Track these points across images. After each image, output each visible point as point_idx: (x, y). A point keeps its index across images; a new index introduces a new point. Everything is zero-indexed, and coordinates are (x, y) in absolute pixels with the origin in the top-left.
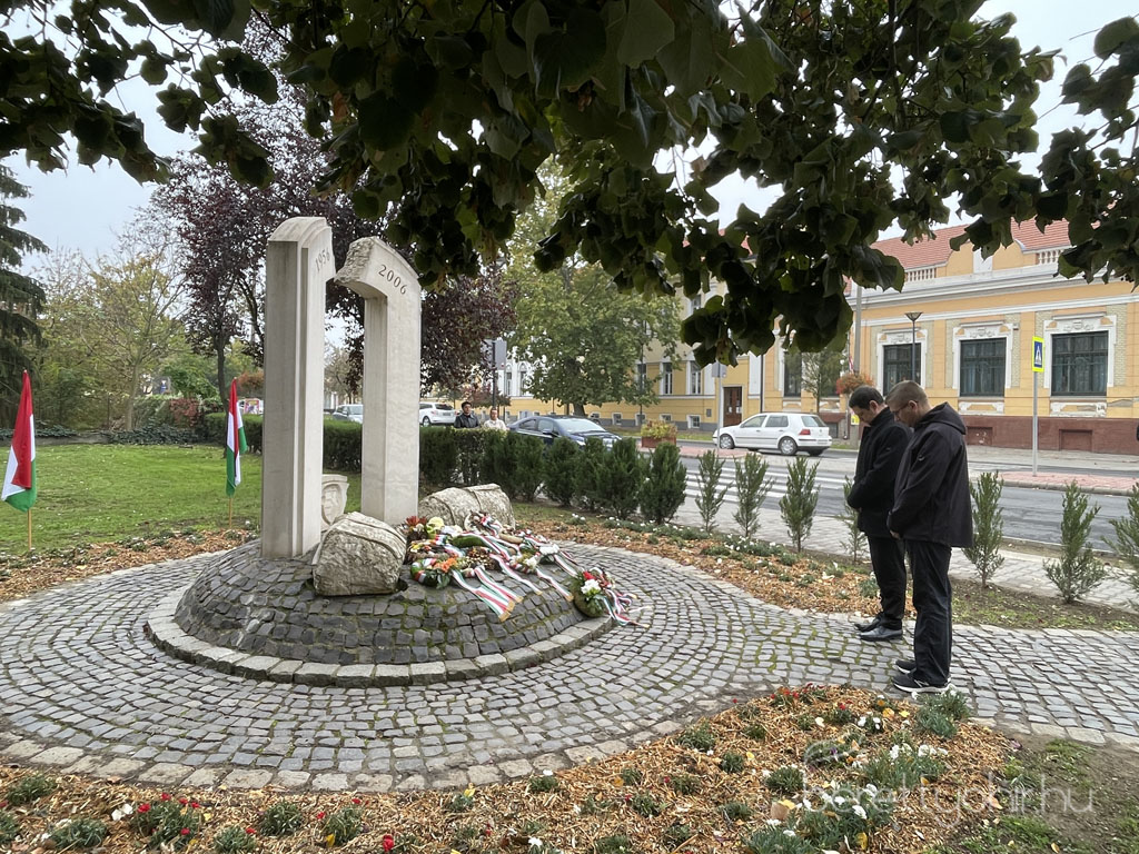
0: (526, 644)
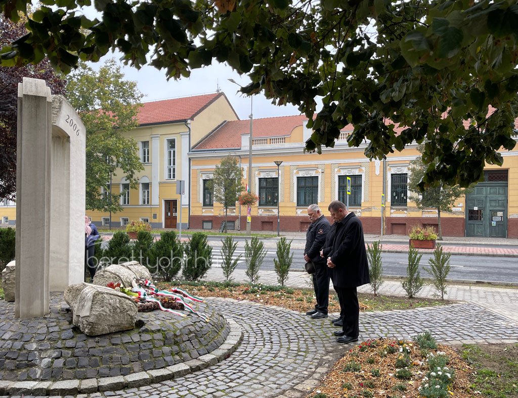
0: (217, 347)
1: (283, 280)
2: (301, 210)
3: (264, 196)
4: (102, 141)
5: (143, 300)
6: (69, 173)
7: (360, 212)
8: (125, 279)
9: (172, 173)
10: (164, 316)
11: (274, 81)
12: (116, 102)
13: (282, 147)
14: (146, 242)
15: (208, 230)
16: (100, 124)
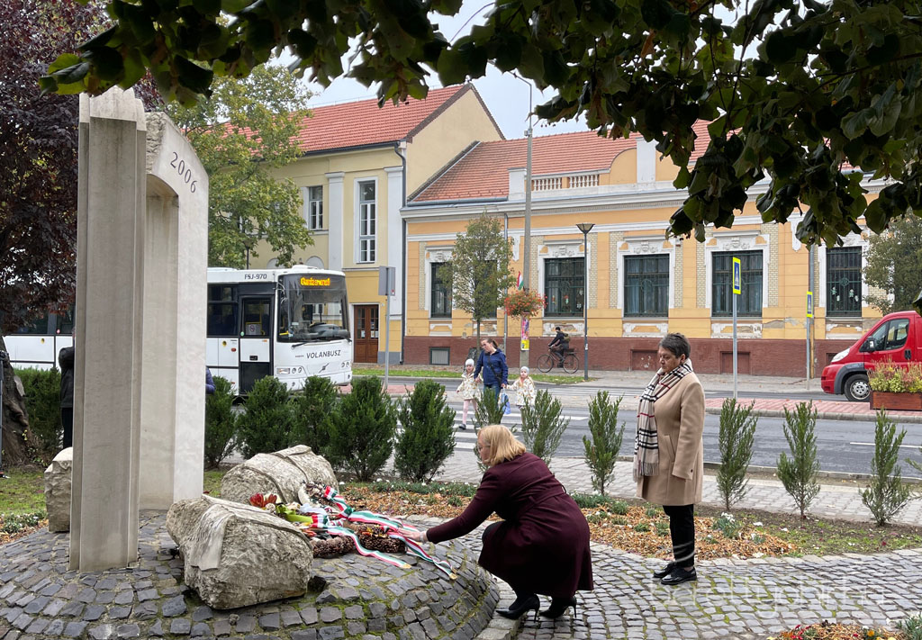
0: (474, 636)
1: (603, 481)
2: (634, 326)
3: (555, 296)
4: (231, 187)
5: (321, 533)
6: (176, 269)
7: (759, 328)
8: (283, 484)
9: (369, 251)
10: (365, 568)
11: (607, 96)
12: (258, 109)
13: (593, 194)
14: (320, 400)
15: (440, 367)
16: (227, 152)
